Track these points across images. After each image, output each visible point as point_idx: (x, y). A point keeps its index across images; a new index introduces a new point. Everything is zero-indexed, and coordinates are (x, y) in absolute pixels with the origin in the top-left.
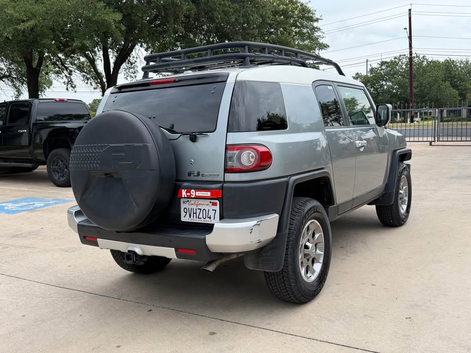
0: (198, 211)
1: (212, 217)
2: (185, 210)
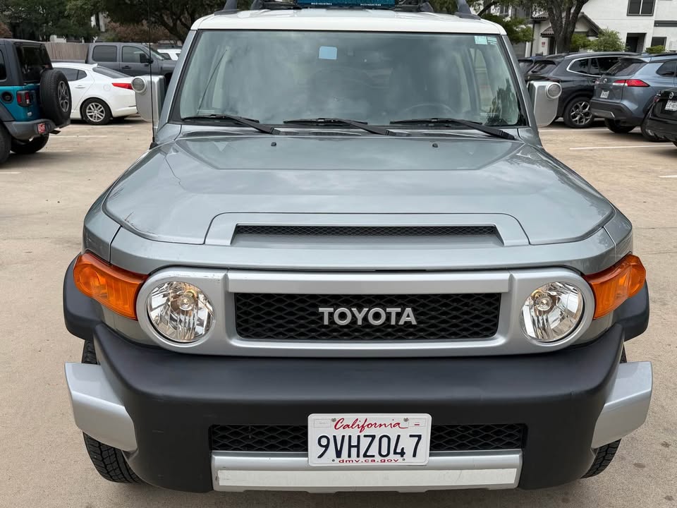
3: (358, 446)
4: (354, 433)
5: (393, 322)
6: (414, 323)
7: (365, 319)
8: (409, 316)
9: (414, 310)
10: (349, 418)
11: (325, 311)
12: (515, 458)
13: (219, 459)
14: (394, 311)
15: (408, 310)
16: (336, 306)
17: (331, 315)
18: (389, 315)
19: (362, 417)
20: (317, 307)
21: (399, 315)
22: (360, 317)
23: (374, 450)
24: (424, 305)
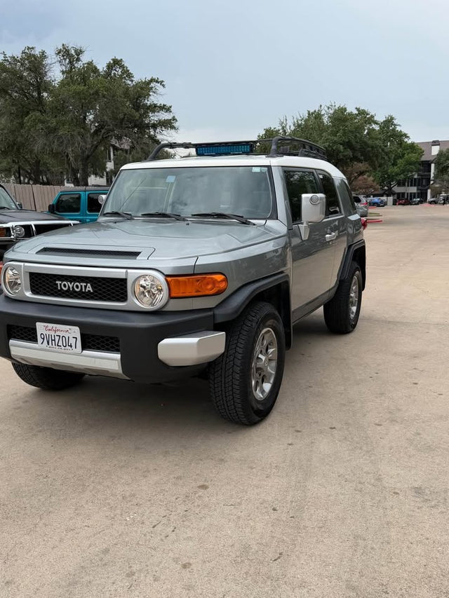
3: (54, 340)
4: (53, 333)
5: (84, 290)
6: (92, 291)
7: (73, 287)
8: (89, 288)
9: (92, 286)
10: (50, 325)
11: (58, 282)
12: (118, 356)
13: (12, 342)
14: (84, 284)
15: (89, 285)
16: (63, 281)
17: (61, 284)
18: (81, 286)
19: (55, 325)
20: (55, 281)
21: (86, 287)
22: (71, 286)
23: (60, 344)
24: (95, 283)
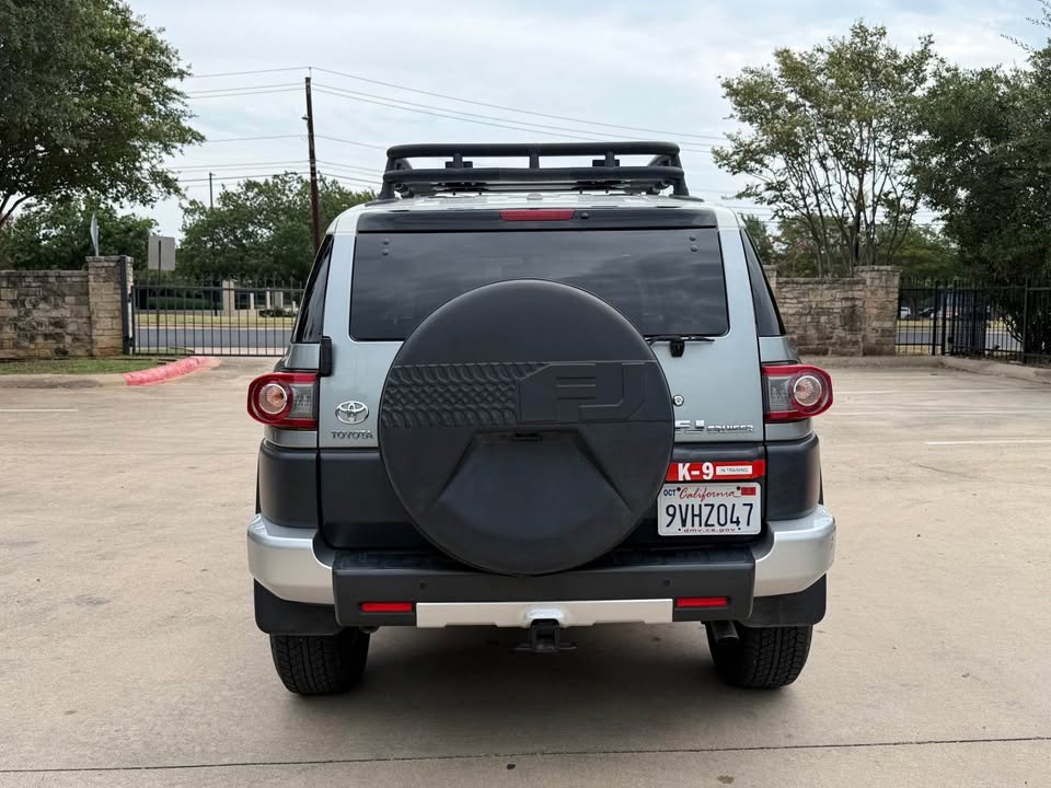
0: (706, 511)
1: (743, 521)
2: (671, 511)
